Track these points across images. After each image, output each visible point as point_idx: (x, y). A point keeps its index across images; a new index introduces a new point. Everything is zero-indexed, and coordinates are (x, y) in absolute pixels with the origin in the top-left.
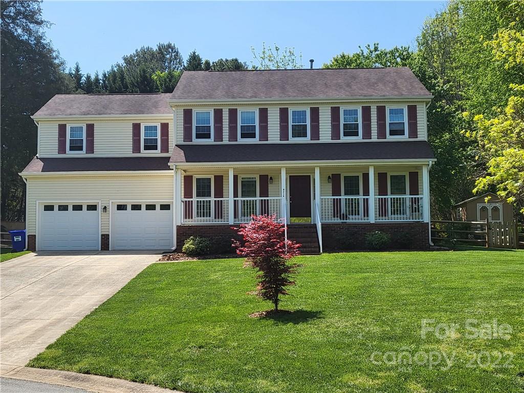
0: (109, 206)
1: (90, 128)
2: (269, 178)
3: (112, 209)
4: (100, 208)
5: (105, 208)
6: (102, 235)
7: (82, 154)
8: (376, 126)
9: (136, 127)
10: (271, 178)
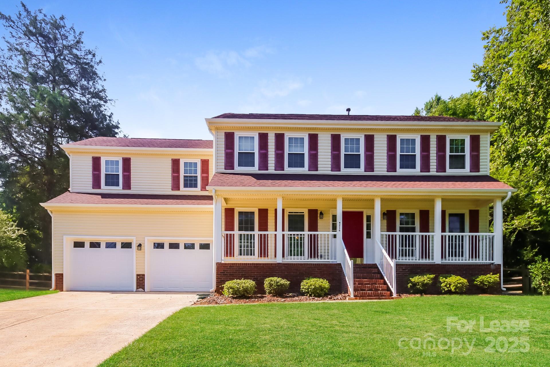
0: (145, 243)
1: (127, 162)
2: (319, 212)
3: (148, 246)
4: (134, 246)
5: (140, 245)
6: (138, 275)
7: (119, 189)
8: (435, 158)
9: (176, 163)
10: (321, 213)
